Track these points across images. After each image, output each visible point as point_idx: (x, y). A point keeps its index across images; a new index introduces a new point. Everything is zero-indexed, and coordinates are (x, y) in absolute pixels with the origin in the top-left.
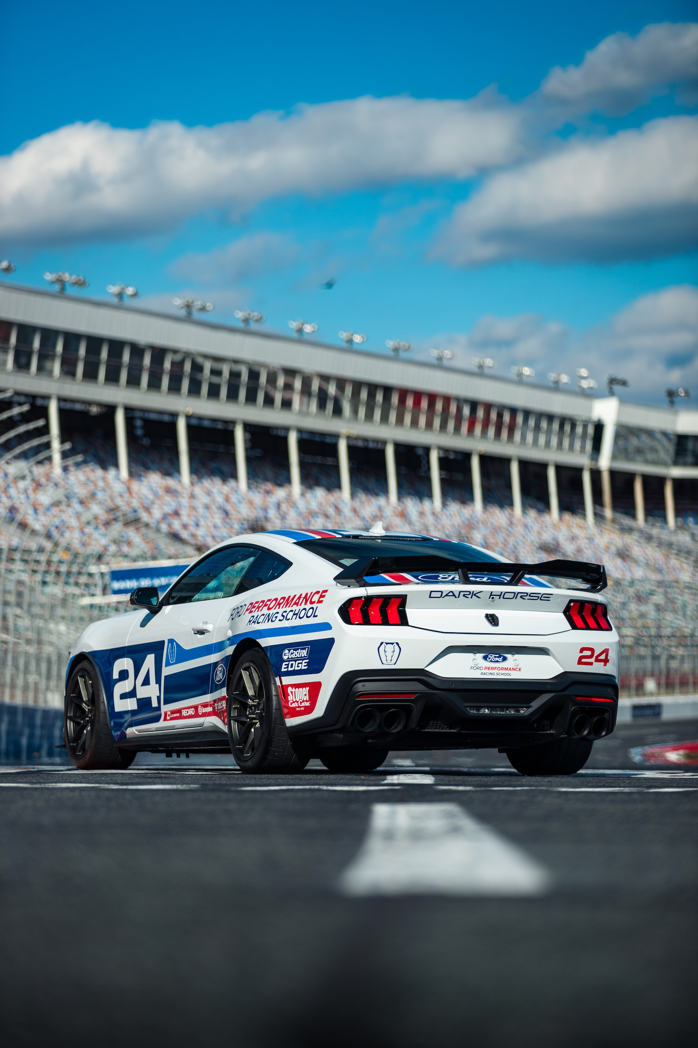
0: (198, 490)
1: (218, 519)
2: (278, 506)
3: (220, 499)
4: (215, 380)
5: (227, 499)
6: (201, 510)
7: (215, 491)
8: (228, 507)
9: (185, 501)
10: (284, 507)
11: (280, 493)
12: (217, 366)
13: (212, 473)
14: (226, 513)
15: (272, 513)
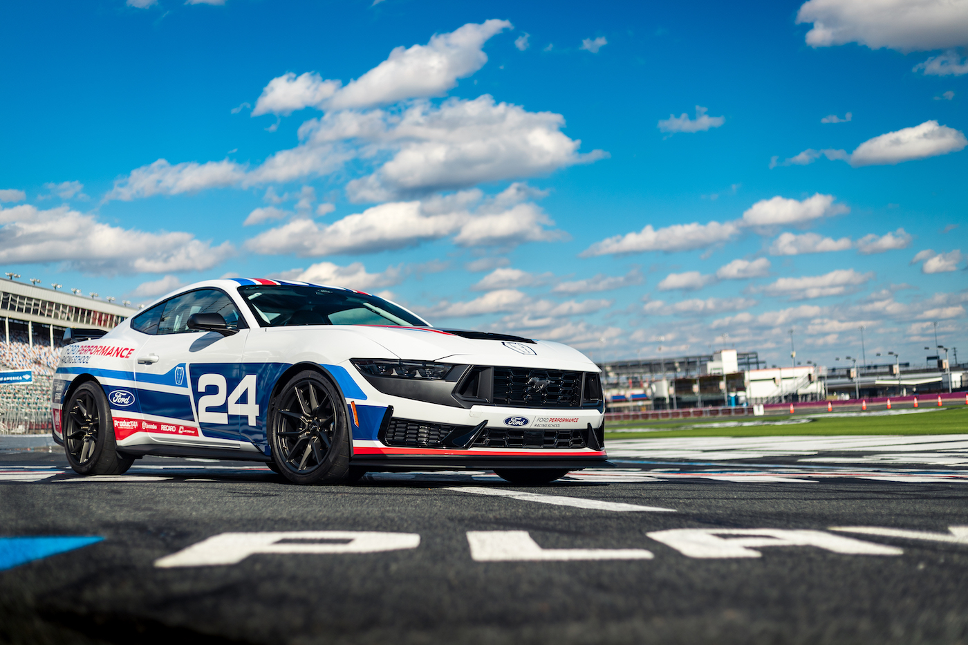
0: (12, 347)
1: (21, 358)
2: (45, 354)
3: (22, 351)
4: (36, 307)
5: (24, 350)
6: (14, 354)
7: (20, 347)
8: (25, 354)
9: (7, 351)
10: (47, 354)
11: (46, 349)
12: (37, 302)
13: (19, 341)
14: (25, 356)
15: (43, 356)
